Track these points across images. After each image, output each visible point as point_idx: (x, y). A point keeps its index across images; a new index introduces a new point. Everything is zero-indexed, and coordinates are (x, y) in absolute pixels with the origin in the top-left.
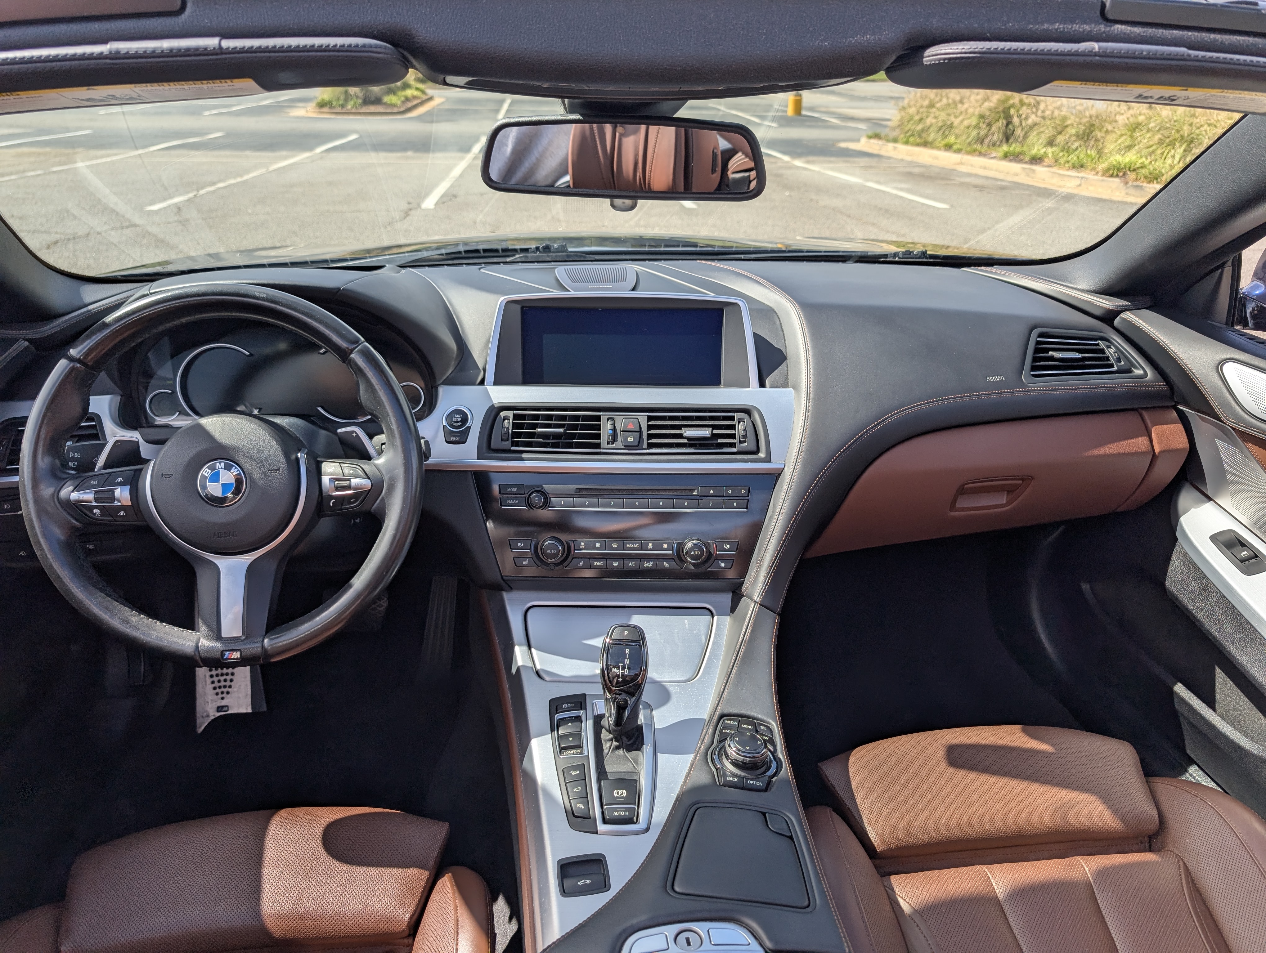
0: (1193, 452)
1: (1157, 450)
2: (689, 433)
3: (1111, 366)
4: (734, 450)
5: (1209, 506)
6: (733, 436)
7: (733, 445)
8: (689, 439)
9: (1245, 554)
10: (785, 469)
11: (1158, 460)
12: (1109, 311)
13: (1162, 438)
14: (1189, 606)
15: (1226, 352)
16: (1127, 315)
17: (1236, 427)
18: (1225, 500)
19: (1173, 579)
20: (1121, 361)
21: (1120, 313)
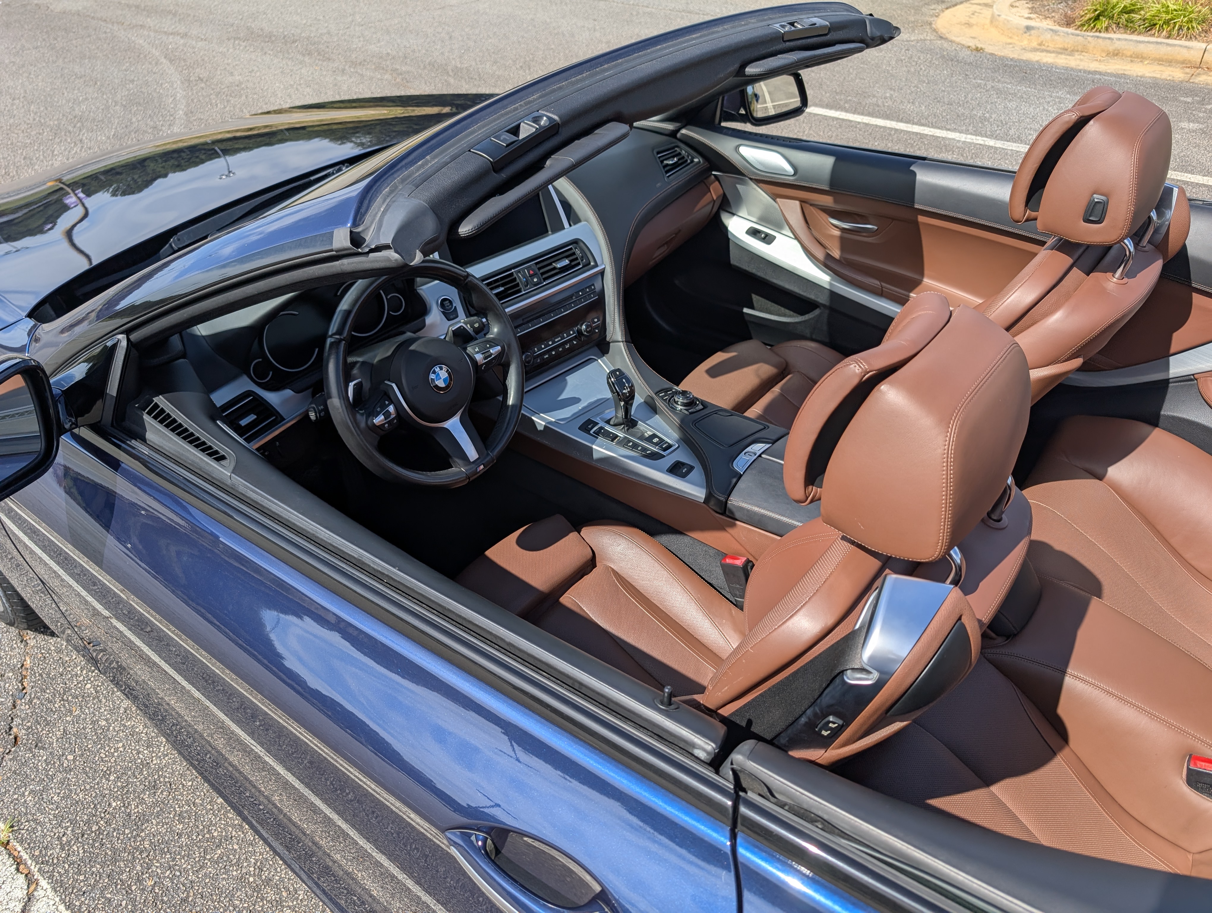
0: (724, 195)
1: (715, 198)
2: (559, 265)
3: (687, 161)
4: (581, 266)
5: (735, 218)
6: (577, 259)
7: (579, 264)
8: (560, 268)
9: (763, 235)
10: (604, 268)
11: (714, 201)
12: (673, 131)
13: (715, 191)
14: (747, 269)
15: (736, 142)
16: (684, 131)
17: (753, 177)
18: (743, 212)
19: (735, 259)
20: (688, 157)
21: (678, 130)
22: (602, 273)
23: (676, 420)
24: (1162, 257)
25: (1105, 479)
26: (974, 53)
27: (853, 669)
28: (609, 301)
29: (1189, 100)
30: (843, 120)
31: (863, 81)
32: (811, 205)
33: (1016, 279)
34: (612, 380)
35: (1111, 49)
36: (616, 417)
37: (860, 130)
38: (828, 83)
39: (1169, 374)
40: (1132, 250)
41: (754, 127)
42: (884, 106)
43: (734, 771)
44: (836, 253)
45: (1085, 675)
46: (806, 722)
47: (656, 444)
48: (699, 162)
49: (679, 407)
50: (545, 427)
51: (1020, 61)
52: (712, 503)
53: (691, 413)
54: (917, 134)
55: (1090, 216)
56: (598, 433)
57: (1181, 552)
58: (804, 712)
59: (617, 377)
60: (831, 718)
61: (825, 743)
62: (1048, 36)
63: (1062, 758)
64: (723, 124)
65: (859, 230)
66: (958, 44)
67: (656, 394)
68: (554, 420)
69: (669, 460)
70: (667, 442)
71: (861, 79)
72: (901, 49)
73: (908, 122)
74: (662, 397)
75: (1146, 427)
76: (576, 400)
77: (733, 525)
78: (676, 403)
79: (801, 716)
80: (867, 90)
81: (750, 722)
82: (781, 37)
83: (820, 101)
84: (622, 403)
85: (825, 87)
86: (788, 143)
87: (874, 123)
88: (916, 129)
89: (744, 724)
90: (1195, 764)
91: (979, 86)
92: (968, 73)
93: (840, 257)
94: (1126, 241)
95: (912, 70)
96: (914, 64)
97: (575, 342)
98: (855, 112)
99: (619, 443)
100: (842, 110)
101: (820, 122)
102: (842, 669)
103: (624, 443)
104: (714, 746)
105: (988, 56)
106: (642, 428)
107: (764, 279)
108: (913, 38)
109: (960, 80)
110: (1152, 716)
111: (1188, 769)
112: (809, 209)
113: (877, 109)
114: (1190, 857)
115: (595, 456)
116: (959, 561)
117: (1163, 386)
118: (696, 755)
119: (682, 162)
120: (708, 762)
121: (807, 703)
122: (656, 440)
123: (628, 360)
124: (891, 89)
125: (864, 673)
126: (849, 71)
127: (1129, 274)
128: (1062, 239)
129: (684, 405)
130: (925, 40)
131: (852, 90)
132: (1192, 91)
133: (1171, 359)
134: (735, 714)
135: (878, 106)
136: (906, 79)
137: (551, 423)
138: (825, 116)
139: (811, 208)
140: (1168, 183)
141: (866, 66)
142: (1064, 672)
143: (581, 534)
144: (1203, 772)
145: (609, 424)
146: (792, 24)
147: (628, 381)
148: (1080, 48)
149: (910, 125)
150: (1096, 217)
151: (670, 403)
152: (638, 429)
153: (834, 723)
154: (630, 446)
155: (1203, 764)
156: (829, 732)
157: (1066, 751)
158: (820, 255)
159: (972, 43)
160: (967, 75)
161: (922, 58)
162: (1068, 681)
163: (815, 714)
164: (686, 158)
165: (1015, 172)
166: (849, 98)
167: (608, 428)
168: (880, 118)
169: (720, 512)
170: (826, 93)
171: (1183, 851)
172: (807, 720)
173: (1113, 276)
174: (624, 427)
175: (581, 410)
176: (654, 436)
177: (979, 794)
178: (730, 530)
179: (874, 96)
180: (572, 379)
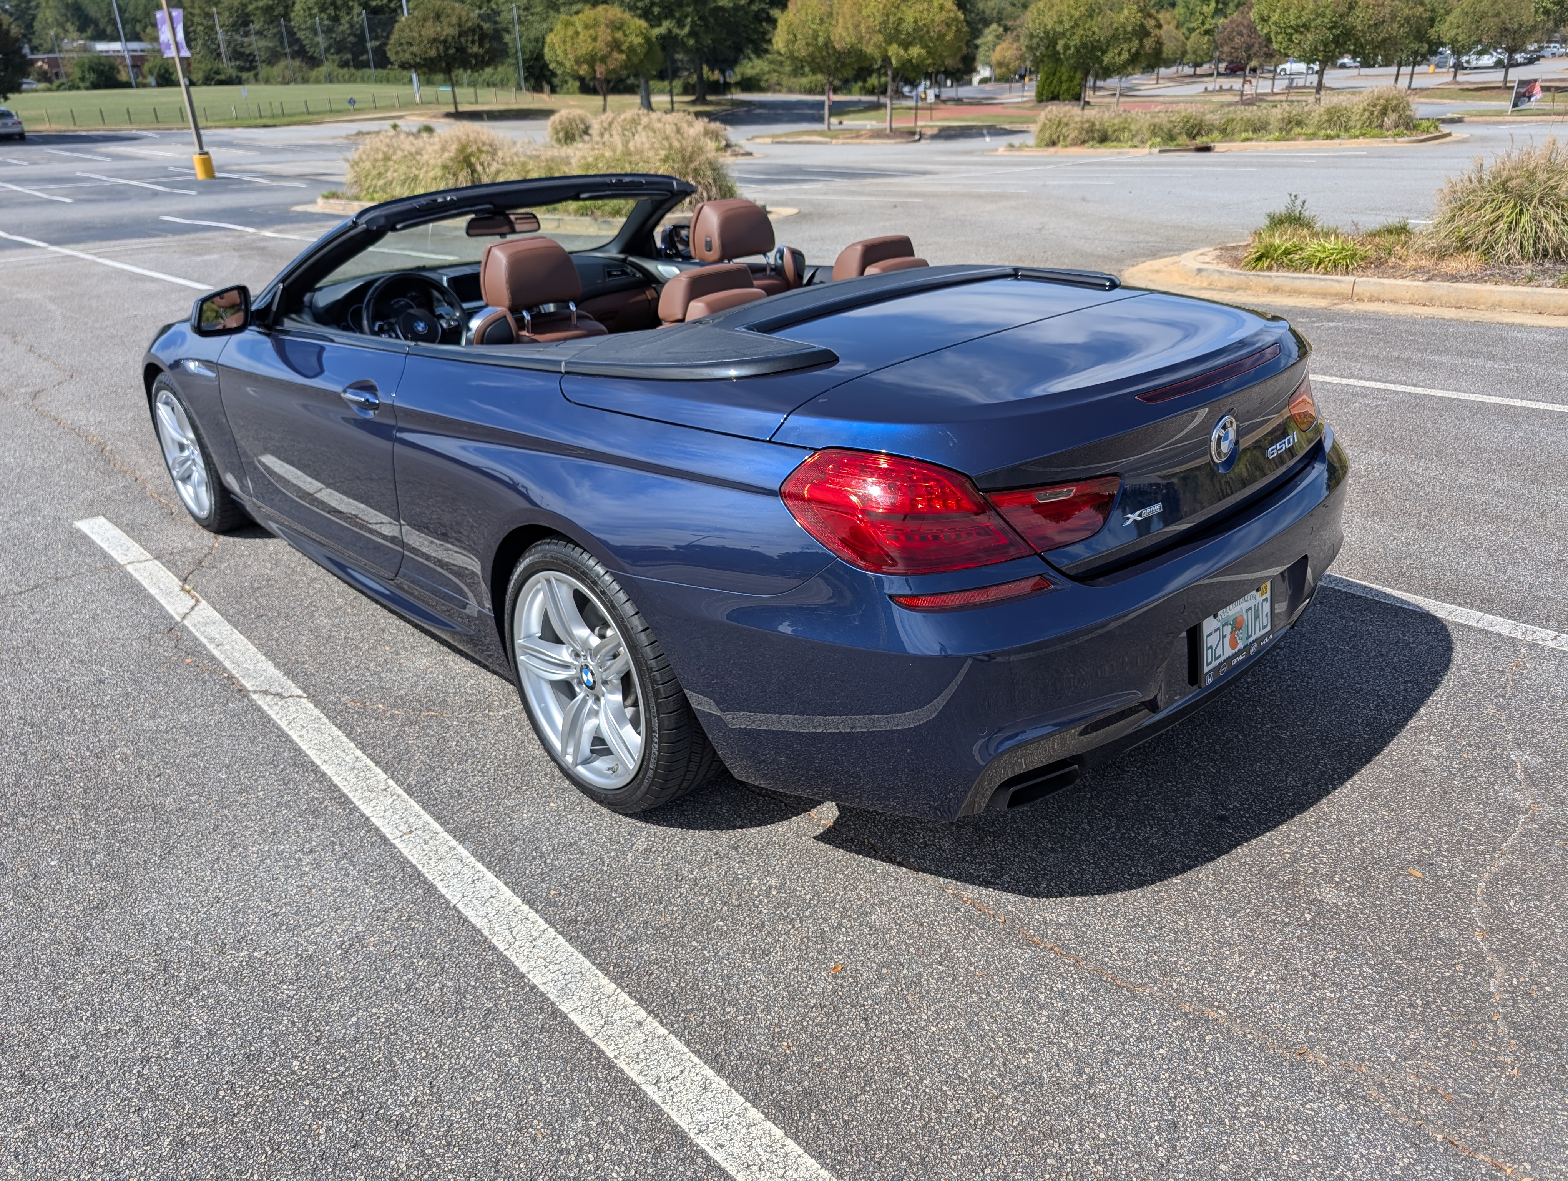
16: (629, 258)
35: (1271, 285)
62: (1216, 276)
148: (1244, 286)
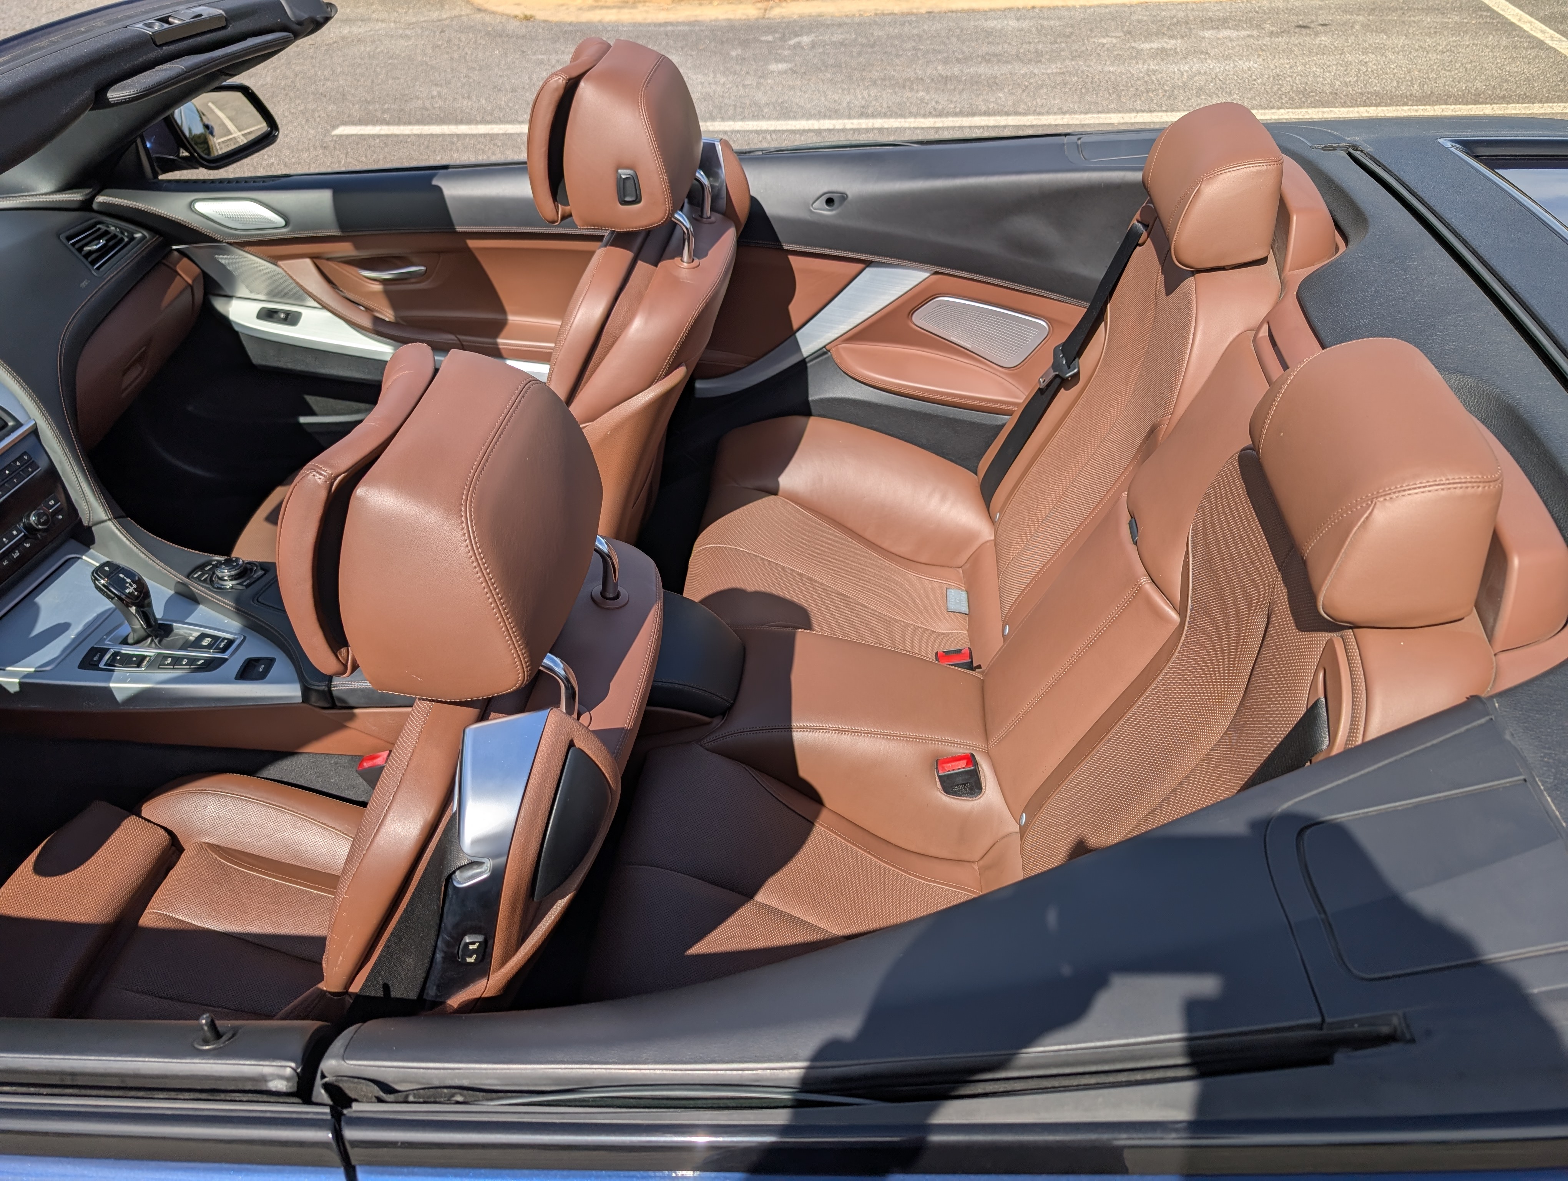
0: (205, 275)
1: (190, 282)
3: (122, 239)
5: (234, 301)
9: (282, 316)
10: (36, 423)
11: (192, 287)
12: (83, 202)
13: (186, 272)
14: (280, 365)
15: (185, 198)
16: (100, 199)
17: (232, 241)
18: (242, 290)
19: (256, 357)
20: (123, 234)
21: (91, 200)
22: (35, 432)
23: (229, 603)
24: (733, 224)
25: (780, 493)
26: (524, 22)
27: (459, 868)
28: (64, 470)
29: (770, 38)
30: (387, 136)
31: (398, 81)
32: (328, 259)
33: (576, 292)
34: (103, 582)
36: (134, 630)
37: (413, 145)
38: (353, 92)
39: (802, 355)
40: (688, 225)
41: (211, 172)
42: (434, 108)
43: (327, 1087)
44: (388, 315)
45: (810, 722)
46: (443, 957)
47: (209, 647)
48: (144, 237)
49: (229, 584)
50: (21, 684)
51: (579, 24)
52: (313, 698)
53: (247, 586)
54: (485, 135)
55: (625, 196)
56: (112, 663)
57: (879, 543)
58: (435, 947)
59: (107, 575)
60: (467, 939)
61: (482, 968)
63: (821, 825)
64: (161, 177)
65: (407, 276)
66: (503, 15)
67: (188, 577)
68: (32, 670)
69: (235, 663)
70: (225, 639)
71: (393, 78)
72: (435, 32)
73: (469, 122)
74: (199, 577)
75: (799, 420)
76: (62, 628)
77: (353, 717)
78: (222, 579)
79: (434, 953)
80: (407, 92)
81: (386, 988)
82: (152, 41)
83: (349, 116)
84: (133, 609)
85: (349, 97)
86: (261, 184)
87: (429, 132)
88: (482, 129)
89: (380, 994)
90: (943, 769)
91: (542, 62)
92: (525, 49)
93: (396, 317)
94: (676, 216)
95: (456, 56)
96: (455, 48)
97: (28, 545)
98: (399, 122)
99: (151, 665)
100: (382, 124)
101: (357, 144)
102: (446, 874)
103: (158, 663)
104: (293, 1065)
105: (543, 25)
106: (182, 632)
107: (307, 372)
108: (445, 16)
109: (517, 59)
110: (888, 736)
111: (939, 777)
112: (330, 267)
113: (427, 113)
114: (976, 867)
115: (120, 697)
116: (563, 673)
117: (801, 367)
118: (274, 1089)
119: (114, 243)
120: (295, 1089)
121: (433, 933)
122: (206, 642)
123: (128, 543)
124: (436, 85)
125: (475, 867)
126: (375, 71)
127: (698, 254)
128: (614, 231)
129: (233, 578)
130: (461, 16)
131: (388, 95)
132: (771, 28)
133: (798, 335)
134: (365, 986)
135: (427, 109)
136: (452, 70)
137: (28, 675)
138: (362, 135)
139: (330, 263)
140: (705, 138)
141: (396, 61)
142: (789, 729)
143: (143, 815)
144: (952, 774)
145: (128, 644)
146: (165, 20)
147: (130, 574)
149: (473, 127)
150: (631, 196)
151: (212, 582)
152: (177, 635)
153: (473, 943)
154: (168, 665)
155: (950, 765)
156: (475, 956)
157: (824, 815)
158: (366, 322)
159: (518, 11)
160: (523, 52)
161: (463, 39)
162: (797, 736)
163: (448, 944)
164: (120, 235)
165: (525, 163)
166: (386, 106)
167: (126, 650)
168: (433, 124)
169: (327, 705)
170: (353, 105)
171: (968, 863)
172: (442, 955)
173: (682, 260)
174: (152, 640)
175: (74, 640)
176: (203, 636)
177: (745, 913)
178: (351, 724)
179: (418, 98)
180: (44, 600)
